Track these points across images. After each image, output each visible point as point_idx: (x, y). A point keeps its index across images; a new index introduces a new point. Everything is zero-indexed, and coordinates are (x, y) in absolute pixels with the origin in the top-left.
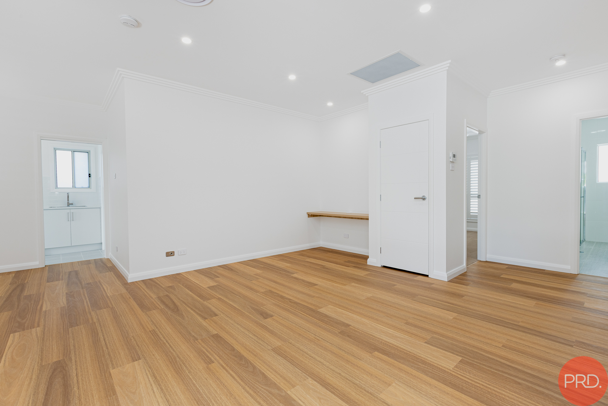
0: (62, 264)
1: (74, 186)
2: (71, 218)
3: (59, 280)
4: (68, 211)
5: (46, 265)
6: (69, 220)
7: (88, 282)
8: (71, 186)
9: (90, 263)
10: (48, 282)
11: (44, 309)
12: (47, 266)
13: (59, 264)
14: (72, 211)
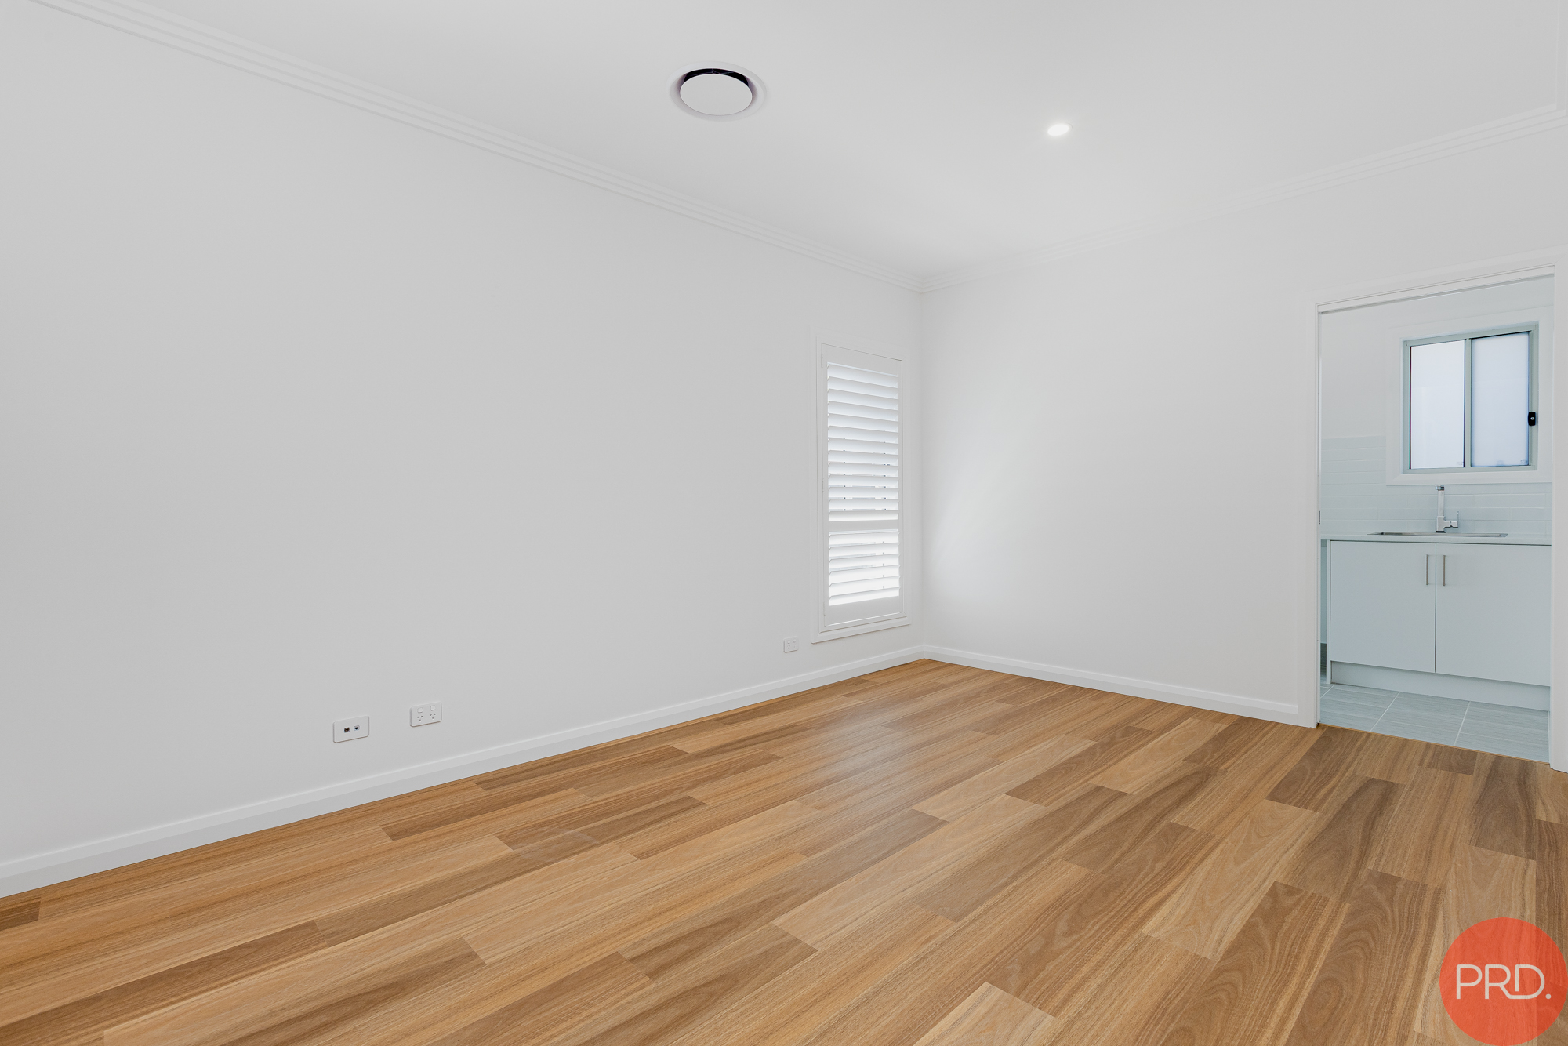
0: (1369, 734)
1: (1469, 463)
2: (1438, 575)
3: (1306, 807)
4: (1430, 549)
5: (1324, 722)
6: (1432, 580)
7: (1388, 871)
8: (1456, 460)
9: (1468, 770)
10: (1273, 797)
11: (1146, 929)
12: (1324, 726)
13: (1359, 734)
14: (1443, 550)
